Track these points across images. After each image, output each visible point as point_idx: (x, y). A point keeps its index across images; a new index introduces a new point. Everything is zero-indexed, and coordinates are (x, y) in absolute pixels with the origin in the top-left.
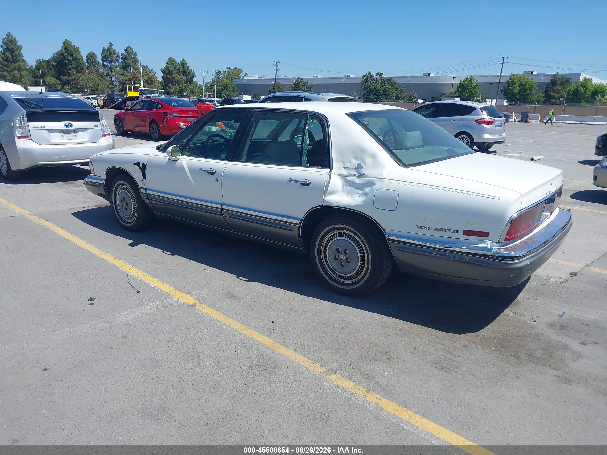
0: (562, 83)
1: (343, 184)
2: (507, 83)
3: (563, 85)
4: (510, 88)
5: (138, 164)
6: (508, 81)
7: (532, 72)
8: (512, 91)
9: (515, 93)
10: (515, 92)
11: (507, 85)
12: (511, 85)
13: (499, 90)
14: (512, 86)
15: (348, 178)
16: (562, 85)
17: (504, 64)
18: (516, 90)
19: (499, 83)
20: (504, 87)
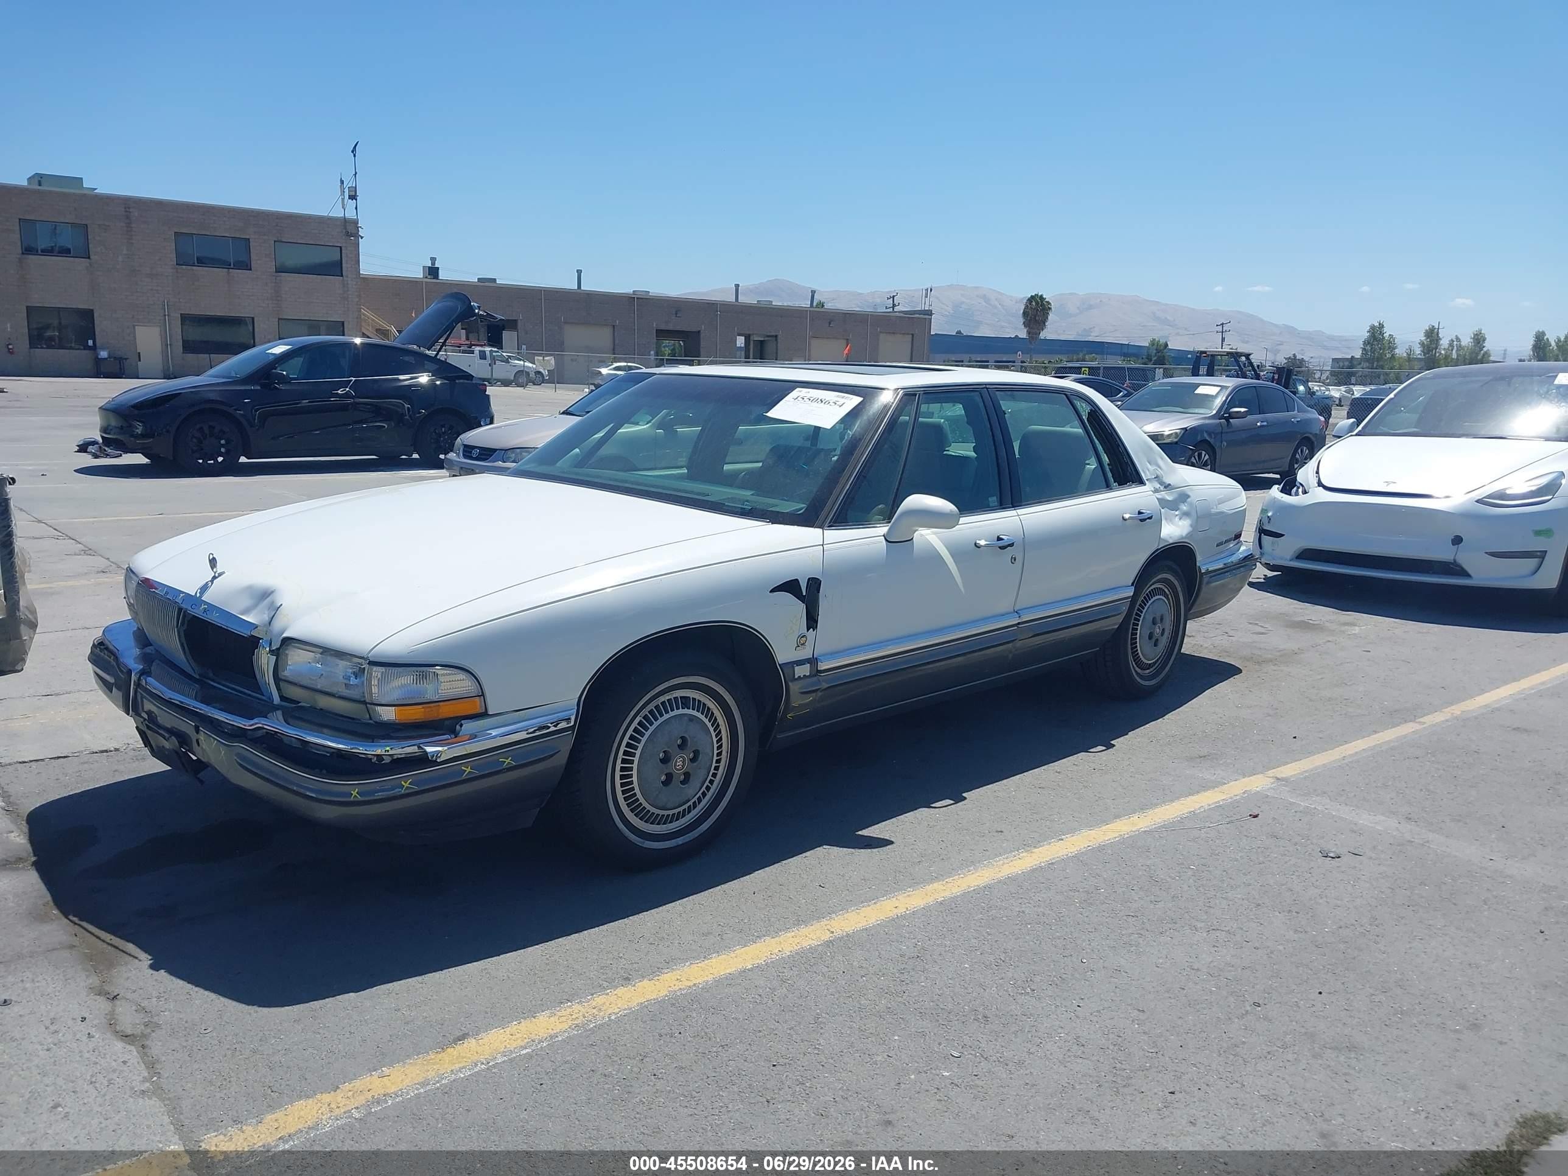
5: (790, 587)
15: (1159, 495)
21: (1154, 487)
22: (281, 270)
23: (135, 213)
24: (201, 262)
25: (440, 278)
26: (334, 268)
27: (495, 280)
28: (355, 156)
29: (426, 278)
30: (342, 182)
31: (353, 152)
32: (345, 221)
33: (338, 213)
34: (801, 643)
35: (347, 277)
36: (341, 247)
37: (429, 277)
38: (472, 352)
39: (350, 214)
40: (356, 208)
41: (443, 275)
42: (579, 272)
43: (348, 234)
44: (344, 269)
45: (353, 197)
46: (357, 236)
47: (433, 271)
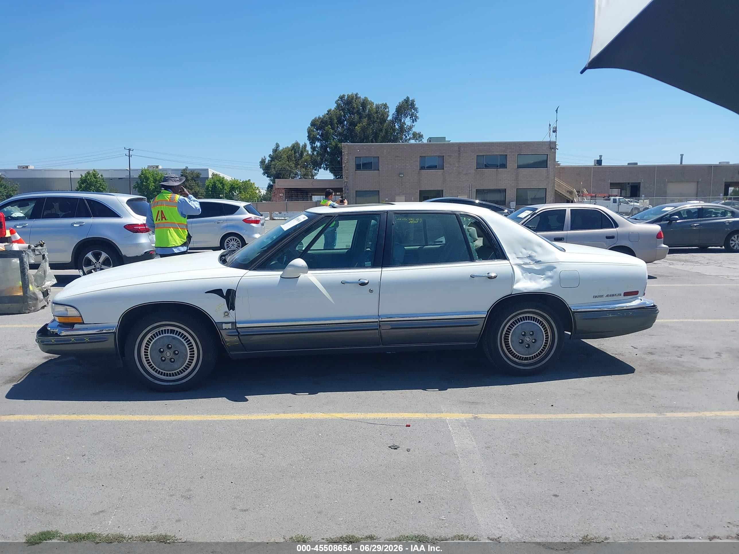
0: (193, 179)
2: (140, 179)
3: (195, 181)
4: (144, 183)
5: (218, 292)
6: (140, 176)
7: (157, 167)
8: (147, 187)
9: (152, 189)
10: (151, 188)
11: (139, 180)
12: (145, 180)
13: (132, 186)
14: (146, 182)
15: (525, 266)
16: (193, 181)
17: (130, 157)
18: (151, 187)
19: (130, 178)
20: (137, 182)
21: (520, 262)
22: (519, 167)
23: (462, 149)
24: (487, 166)
25: (602, 165)
26: (543, 164)
27: (637, 163)
28: (557, 113)
29: (595, 165)
30: (550, 125)
31: (556, 111)
32: (550, 143)
33: (547, 139)
34: (226, 314)
35: (549, 168)
36: (547, 155)
37: (597, 165)
38: (609, 200)
39: (553, 139)
40: (556, 136)
41: (604, 164)
42: (682, 156)
43: (551, 148)
44: (548, 164)
45: (554, 132)
46: (555, 148)
47: (599, 162)
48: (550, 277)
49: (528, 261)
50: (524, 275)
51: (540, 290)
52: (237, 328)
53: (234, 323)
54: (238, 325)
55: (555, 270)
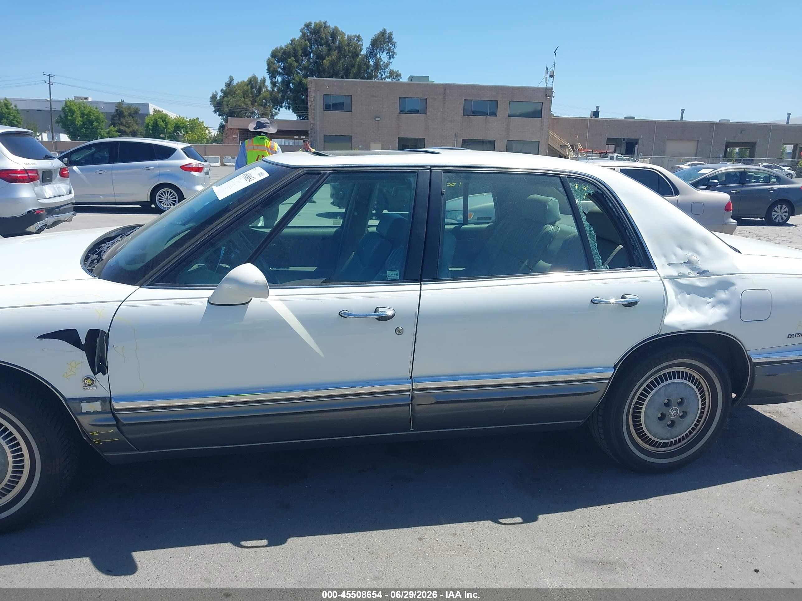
0: (130, 115)
1: (675, 292)
2: (63, 112)
3: (133, 117)
4: (69, 118)
6: (63, 109)
7: (86, 98)
8: (73, 122)
9: (79, 125)
10: (77, 124)
11: (63, 113)
12: (69, 114)
13: (54, 120)
14: (72, 116)
15: (681, 281)
16: (131, 117)
17: (51, 85)
18: (78, 122)
19: (51, 110)
20: (60, 116)
21: (673, 272)
22: (510, 116)
23: (448, 91)
24: (475, 113)
25: (599, 117)
26: (537, 114)
27: (634, 117)
28: (555, 54)
29: (592, 118)
30: (547, 69)
31: (555, 52)
32: (546, 88)
33: (543, 85)
34: (88, 383)
35: (544, 117)
36: (542, 103)
37: (593, 117)
38: (607, 157)
39: (549, 85)
40: (553, 82)
41: (601, 116)
42: (683, 111)
43: (547, 96)
44: (542, 114)
45: (551, 76)
46: (551, 96)
47: (596, 114)
48: (724, 303)
49: (686, 270)
50: (679, 297)
51: (707, 326)
52: (113, 411)
53: (107, 400)
54: (117, 405)
55: (732, 288)
